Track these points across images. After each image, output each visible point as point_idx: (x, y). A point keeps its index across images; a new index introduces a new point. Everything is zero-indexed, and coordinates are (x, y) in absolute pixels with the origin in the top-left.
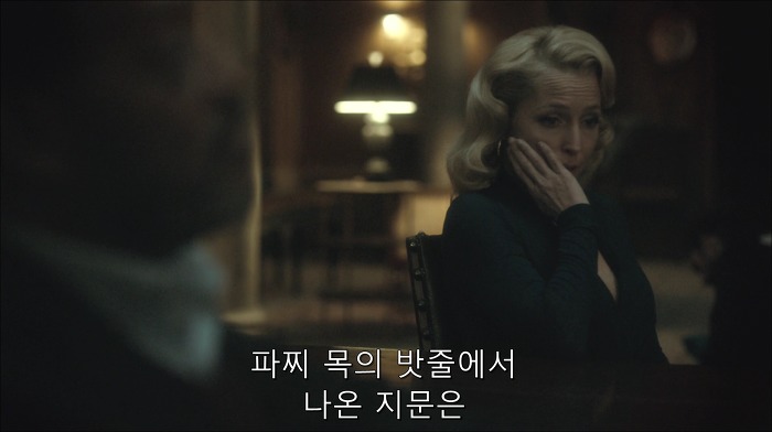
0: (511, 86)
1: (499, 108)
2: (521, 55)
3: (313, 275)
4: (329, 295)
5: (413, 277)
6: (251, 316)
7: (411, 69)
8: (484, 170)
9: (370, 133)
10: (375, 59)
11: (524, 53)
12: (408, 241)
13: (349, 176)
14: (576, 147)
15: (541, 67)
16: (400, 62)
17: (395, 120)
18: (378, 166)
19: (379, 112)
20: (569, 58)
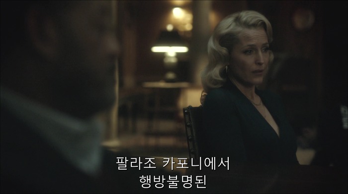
0: (228, 40)
1: (224, 51)
2: (230, 26)
3: (142, 125)
4: (149, 134)
5: (187, 126)
6: (114, 143)
7: (186, 32)
8: (221, 79)
9: (167, 61)
10: (170, 28)
11: (231, 25)
12: (184, 110)
13: (158, 80)
14: (262, 61)
15: (239, 29)
16: (181, 29)
17: (179, 56)
18: (171, 76)
19: (171, 52)
20: (251, 23)
